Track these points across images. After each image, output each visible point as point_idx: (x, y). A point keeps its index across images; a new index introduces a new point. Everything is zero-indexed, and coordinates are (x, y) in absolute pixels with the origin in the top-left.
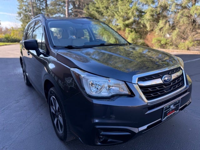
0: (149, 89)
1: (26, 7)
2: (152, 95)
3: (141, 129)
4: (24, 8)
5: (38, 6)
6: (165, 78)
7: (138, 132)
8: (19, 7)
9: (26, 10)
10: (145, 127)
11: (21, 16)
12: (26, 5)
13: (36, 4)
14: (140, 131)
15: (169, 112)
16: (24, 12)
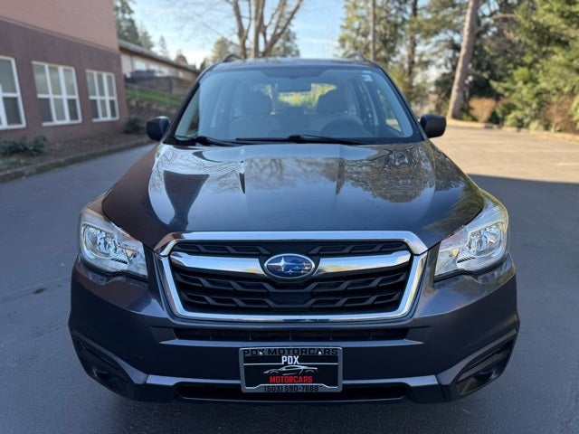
0: (201, 279)
1: (362, 21)
2: (206, 298)
3: (154, 380)
4: (356, 24)
5: (391, 16)
6: (279, 260)
7: (141, 383)
8: (344, 24)
9: (358, 30)
10: (170, 381)
11: (343, 46)
12: (363, 17)
13: (387, 12)
14: (148, 382)
15: (274, 374)
16: (354, 35)
